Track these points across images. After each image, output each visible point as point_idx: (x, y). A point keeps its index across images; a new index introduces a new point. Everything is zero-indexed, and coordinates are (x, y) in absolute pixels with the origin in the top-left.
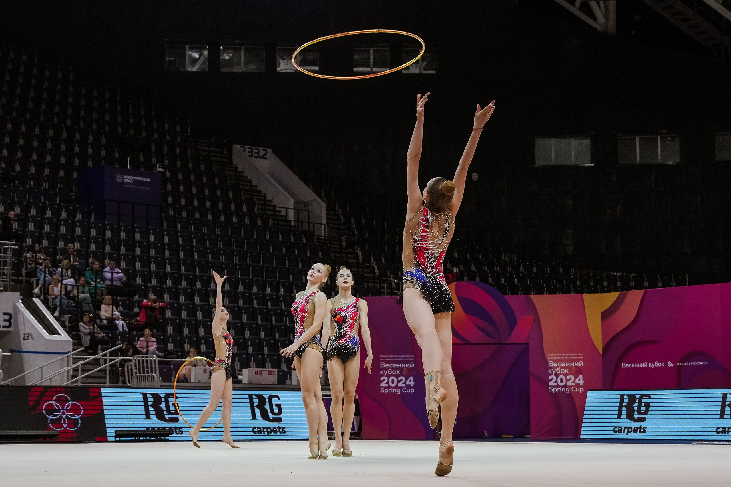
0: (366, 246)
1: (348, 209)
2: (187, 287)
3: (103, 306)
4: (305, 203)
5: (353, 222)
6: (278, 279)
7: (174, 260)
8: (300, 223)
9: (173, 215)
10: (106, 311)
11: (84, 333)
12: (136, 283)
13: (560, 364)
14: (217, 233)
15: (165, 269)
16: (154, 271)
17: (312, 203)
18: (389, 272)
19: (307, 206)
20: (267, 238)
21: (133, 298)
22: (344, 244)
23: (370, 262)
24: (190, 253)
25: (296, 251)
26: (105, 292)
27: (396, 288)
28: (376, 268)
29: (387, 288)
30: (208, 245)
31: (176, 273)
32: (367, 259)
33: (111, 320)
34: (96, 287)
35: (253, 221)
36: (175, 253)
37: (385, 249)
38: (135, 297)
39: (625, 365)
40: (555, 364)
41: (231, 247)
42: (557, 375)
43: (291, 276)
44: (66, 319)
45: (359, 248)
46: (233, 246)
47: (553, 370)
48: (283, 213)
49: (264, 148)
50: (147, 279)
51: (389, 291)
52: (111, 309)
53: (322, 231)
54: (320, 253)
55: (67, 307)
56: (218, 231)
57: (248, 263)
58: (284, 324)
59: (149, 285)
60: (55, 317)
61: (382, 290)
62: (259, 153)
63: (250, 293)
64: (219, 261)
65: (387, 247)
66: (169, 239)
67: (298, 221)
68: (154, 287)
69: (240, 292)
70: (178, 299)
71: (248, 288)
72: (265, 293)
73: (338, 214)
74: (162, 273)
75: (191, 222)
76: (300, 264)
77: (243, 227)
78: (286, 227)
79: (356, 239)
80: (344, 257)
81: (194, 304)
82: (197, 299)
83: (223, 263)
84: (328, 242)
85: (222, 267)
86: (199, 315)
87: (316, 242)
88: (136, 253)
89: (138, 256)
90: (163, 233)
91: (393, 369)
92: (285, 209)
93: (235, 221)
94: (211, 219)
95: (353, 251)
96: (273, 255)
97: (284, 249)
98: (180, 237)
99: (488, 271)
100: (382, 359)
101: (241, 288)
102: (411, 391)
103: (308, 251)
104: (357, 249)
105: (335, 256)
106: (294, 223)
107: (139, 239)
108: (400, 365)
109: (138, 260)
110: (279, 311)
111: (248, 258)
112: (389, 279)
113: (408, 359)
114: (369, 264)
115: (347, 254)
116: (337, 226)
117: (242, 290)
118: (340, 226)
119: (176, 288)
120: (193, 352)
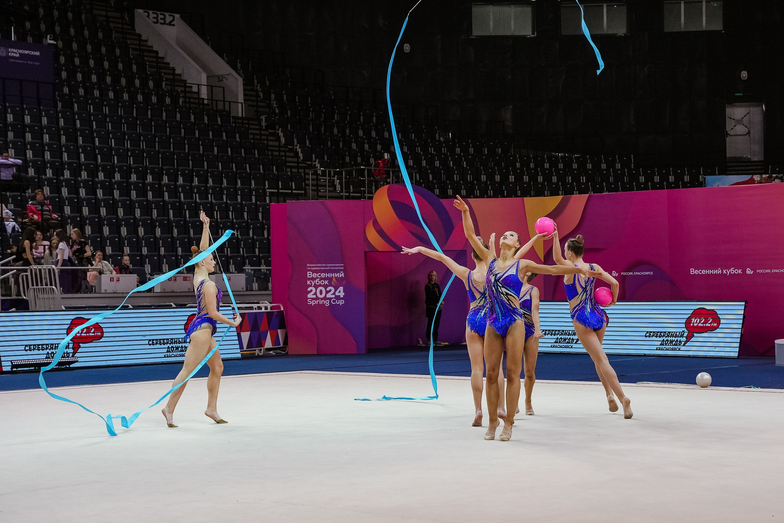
0: (288, 126)
1: (268, 83)
2: (88, 179)
4: (219, 77)
5: (274, 99)
6: (191, 167)
7: (72, 147)
8: (214, 102)
9: (68, 93)
12: (28, 176)
14: (120, 113)
15: (61, 157)
16: (48, 161)
17: (227, 76)
18: (313, 155)
19: (222, 80)
20: (177, 119)
21: (25, 193)
22: (264, 124)
23: (293, 145)
24: (89, 139)
25: (211, 133)
27: (322, 174)
28: (300, 151)
29: (312, 175)
30: (110, 128)
31: (75, 163)
32: (289, 142)
35: (161, 100)
36: (72, 138)
37: (309, 129)
38: (27, 191)
41: (137, 131)
43: (206, 163)
45: (280, 129)
46: (139, 130)
48: (195, 89)
49: (171, 14)
50: (40, 170)
51: (315, 177)
53: (239, 111)
54: (237, 135)
56: (121, 112)
57: (157, 149)
59: (43, 177)
61: (307, 177)
62: (166, 20)
63: (160, 185)
64: (123, 147)
65: (311, 128)
66: (64, 122)
67: (212, 100)
68: (50, 180)
69: (148, 183)
70: (78, 193)
71: (158, 177)
72: (177, 183)
73: (257, 89)
74: (58, 162)
75: (90, 101)
76: (216, 149)
77: (149, 107)
78: (199, 106)
79: (277, 118)
80: (264, 140)
81: (96, 199)
82: (100, 193)
83: (128, 150)
84: (246, 122)
85: (128, 154)
86: (103, 211)
87: (233, 122)
88: (26, 139)
89: (29, 143)
90: (58, 115)
91: (321, 279)
92: (197, 85)
93: (140, 99)
94: (113, 97)
95: (274, 131)
96: (185, 138)
97: (197, 132)
98: (78, 119)
99: (422, 153)
100: (309, 268)
101: (150, 179)
102: (341, 302)
103: (224, 134)
104: (278, 130)
105: (254, 139)
106: (208, 102)
107: (29, 122)
108: (329, 275)
109: (29, 148)
110: (193, 205)
111: (157, 144)
112: (314, 163)
113: (337, 268)
114: (292, 147)
115: (267, 135)
116: (255, 103)
117: (151, 180)
118: (259, 104)
119: (75, 181)
120: (99, 255)
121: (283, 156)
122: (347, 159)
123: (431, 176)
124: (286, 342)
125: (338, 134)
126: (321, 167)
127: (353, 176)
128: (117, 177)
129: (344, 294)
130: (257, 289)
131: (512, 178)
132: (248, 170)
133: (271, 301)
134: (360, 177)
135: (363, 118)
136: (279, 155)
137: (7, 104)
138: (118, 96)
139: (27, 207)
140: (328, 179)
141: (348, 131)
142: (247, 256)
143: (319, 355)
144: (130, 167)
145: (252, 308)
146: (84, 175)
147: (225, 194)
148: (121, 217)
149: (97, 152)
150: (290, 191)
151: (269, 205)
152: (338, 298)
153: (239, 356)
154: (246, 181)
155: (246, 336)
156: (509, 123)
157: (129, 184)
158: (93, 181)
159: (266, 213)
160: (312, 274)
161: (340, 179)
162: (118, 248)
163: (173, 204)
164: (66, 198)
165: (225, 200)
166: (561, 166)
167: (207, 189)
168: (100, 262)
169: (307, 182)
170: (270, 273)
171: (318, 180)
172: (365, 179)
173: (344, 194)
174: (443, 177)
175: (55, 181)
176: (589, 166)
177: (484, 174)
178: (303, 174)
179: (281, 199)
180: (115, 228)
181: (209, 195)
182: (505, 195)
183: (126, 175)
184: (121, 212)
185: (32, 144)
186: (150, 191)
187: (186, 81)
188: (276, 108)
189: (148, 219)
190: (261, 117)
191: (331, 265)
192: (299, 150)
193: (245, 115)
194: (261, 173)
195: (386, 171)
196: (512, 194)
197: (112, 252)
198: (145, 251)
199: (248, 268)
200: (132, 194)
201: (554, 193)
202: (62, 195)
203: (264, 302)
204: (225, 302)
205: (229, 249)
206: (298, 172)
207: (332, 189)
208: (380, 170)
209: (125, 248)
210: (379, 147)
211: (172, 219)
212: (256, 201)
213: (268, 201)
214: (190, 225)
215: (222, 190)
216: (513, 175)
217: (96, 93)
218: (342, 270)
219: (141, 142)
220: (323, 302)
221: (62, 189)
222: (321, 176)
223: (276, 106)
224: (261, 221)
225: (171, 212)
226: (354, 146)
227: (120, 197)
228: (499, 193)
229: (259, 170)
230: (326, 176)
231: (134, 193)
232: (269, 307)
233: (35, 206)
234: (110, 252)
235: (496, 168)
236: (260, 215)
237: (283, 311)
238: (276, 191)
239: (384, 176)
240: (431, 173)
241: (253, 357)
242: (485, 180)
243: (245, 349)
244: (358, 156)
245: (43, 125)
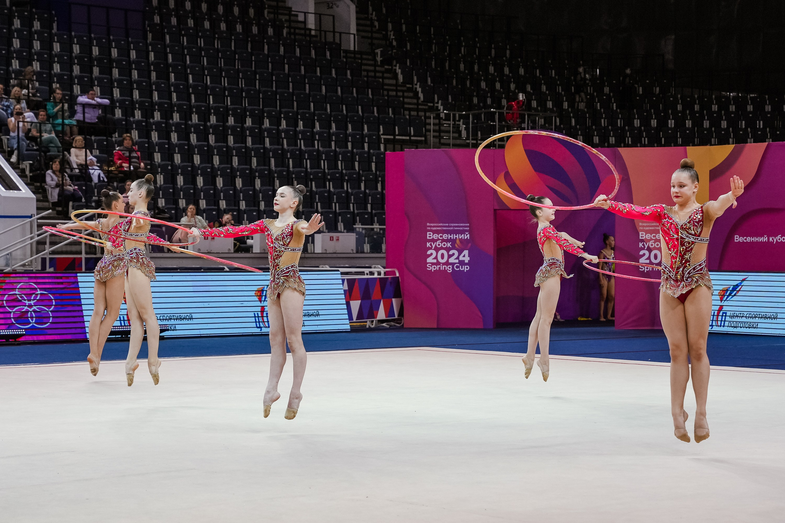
0: (407, 61)
1: (384, 10)
2: (181, 121)
3: (73, 150)
4: (328, 4)
5: (391, 29)
6: (295, 109)
7: (163, 85)
8: (323, 33)
9: (159, 22)
10: (77, 156)
11: (50, 186)
12: (115, 117)
13: (654, 236)
14: (216, 46)
15: (151, 97)
16: (137, 101)
17: (338, 4)
18: (436, 96)
19: (332, 8)
20: (281, 53)
21: (112, 137)
22: (379, 59)
23: (412, 83)
24: (182, 76)
25: (318, 69)
26: (75, 129)
27: (445, 118)
28: (420, 92)
29: (434, 118)
30: (205, 64)
31: (166, 103)
32: (408, 80)
33: (84, 167)
34: (63, 124)
35: (263, 30)
36: (163, 75)
37: (432, 64)
38: (114, 135)
39: (738, 239)
40: (648, 236)
41: (235, 67)
42: (650, 250)
43: (312, 104)
44: (26, 166)
45: (398, 65)
46: (238, 65)
47: (645, 243)
48: (301, 18)
50: (128, 112)
51: (437, 121)
52: (84, 154)
53: (351, 43)
54: (349, 72)
55: (27, 150)
56: (217, 44)
57: (257, 87)
58: (304, 170)
59: (132, 119)
60: (11, 164)
61: (428, 121)
63: (260, 129)
64: (219, 86)
65: (433, 63)
66: (155, 56)
67: (320, 30)
68: (138, 123)
69: (248, 127)
70: (169, 138)
71: (258, 121)
72: (280, 128)
73: (372, 18)
74: (148, 102)
75: (183, 32)
76: (324, 88)
77: (249, 39)
78: (305, 38)
79: (394, 52)
80: (380, 78)
81: (189, 144)
82: (193, 138)
83: (225, 89)
84: (359, 56)
85: (225, 93)
86: (197, 159)
87: (344, 57)
88: (113, 75)
89: (116, 80)
90: (147, 48)
91: (443, 241)
92: (303, 14)
93: (239, 30)
94: (209, 28)
95: (390, 67)
96: (289, 75)
97: (303, 68)
98: (170, 53)
99: (563, 93)
100: (429, 228)
101: (249, 122)
102: (466, 268)
103: (333, 71)
104: (396, 66)
105: (367, 76)
106: (315, 33)
107: (116, 56)
108: (452, 236)
109: (116, 85)
110: (297, 152)
111: (257, 81)
112: (436, 105)
113: (462, 228)
114: (411, 86)
115: (383, 73)
116: (370, 35)
117: (250, 124)
118: (375, 35)
119: (166, 123)
120: (191, 209)
121: (400, 97)
122: (475, 100)
123: (573, 120)
124: (401, 314)
125: (465, 70)
126: (444, 110)
127: (482, 120)
128: (213, 119)
129: (469, 259)
130: (369, 251)
131: (671, 123)
132: (360, 112)
133: (385, 265)
134: (489, 122)
135: (495, 52)
136: (397, 96)
137: (93, 35)
138: (214, 25)
139: (112, 154)
140: (453, 124)
141: (476, 67)
142: (358, 213)
143: (439, 329)
144: (227, 109)
145: (362, 273)
146: (176, 117)
147: (333, 141)
148: (216, 166)
149: (191, 91)
150: (408, 138)
151: (384, 154)
152: (462, 263)
153: (348, 327)
154: (358, 127)
155: (356, 305)
156: (669, 57)
157: (226, 128)
158: (186, 124)
159: (381, 163)
160: (433, 235)
161: (466, 123)
162: (213, 200)
163: (275, 152)
164: (156, 143)
165: (333, 148)
166: (732, 108)
167: (313, 134)
168: (192, 216)
169: (428, 127)
170: (384, 233)
171: (440, 124)
172: (496, 124)
173: (471, 141)
174: (589, 122)
175: (144, 124)
176: (768, 108)
177: (638, 119)
178: (423, 118)
179: (398, 147)
180: (210, 180)
181: (316, 142)
182: (663, 143)
183: (222, 117)
184: (216, 160)
185: (120, 82)
186: (249, 136)
187: (291, 8)
188: (394, 41)
189: (247, 169)
190: (376, 51)
191: (455, 225)
192: (419, 90)
193: (358, 49)
194: (375, 116)
195: (520, 114)
196: (671, 142)
197: (207, 205)
198: (243, 205)
199: (358, 226)
200: (229, 139)
201: (723, 141)
202: (151, 139)
203: (376, 266)
204: (332, 266)
205: (337, 204)
206: (418, 115)
207: (456, 135)
208: (513, 114)
209: (220, 201)
210: (513, 86)
211: (274, 169)
212: (369, 148)
213: (382, 150)
214: (294, 176)
215: (330, 135)
216: (672, 119)
217: (191, 23)
218: (466, 231)
219: (240, 80)
220: (445, 268)
221: (152, 133)
222: (445, 120)
223: (394, 37)
224: (374, 172)
225: (273, 160)
226: (483, 85)
227: (216, 142)
228: (654, 142)
229: (373, 112)
230: (450, 120)
231: (231, 139)
232: (382, 273)
233: (123, 152)
234: (205, 206)
235: (652, 111)
236: (373, 165)
237: (398, 277)
238: (392, 137)
239: (518, 120)
240: (573, 117)
241: (363, 329)
242: (639, 125)
243: (355, 320)
244: (488, 97)
245: (132, 60)
